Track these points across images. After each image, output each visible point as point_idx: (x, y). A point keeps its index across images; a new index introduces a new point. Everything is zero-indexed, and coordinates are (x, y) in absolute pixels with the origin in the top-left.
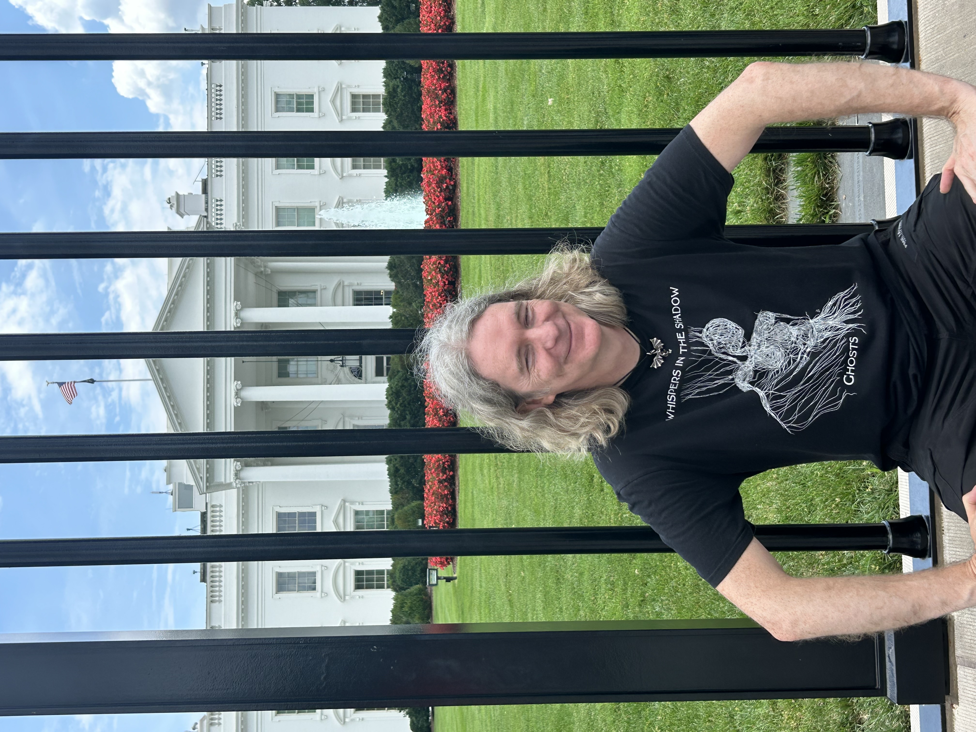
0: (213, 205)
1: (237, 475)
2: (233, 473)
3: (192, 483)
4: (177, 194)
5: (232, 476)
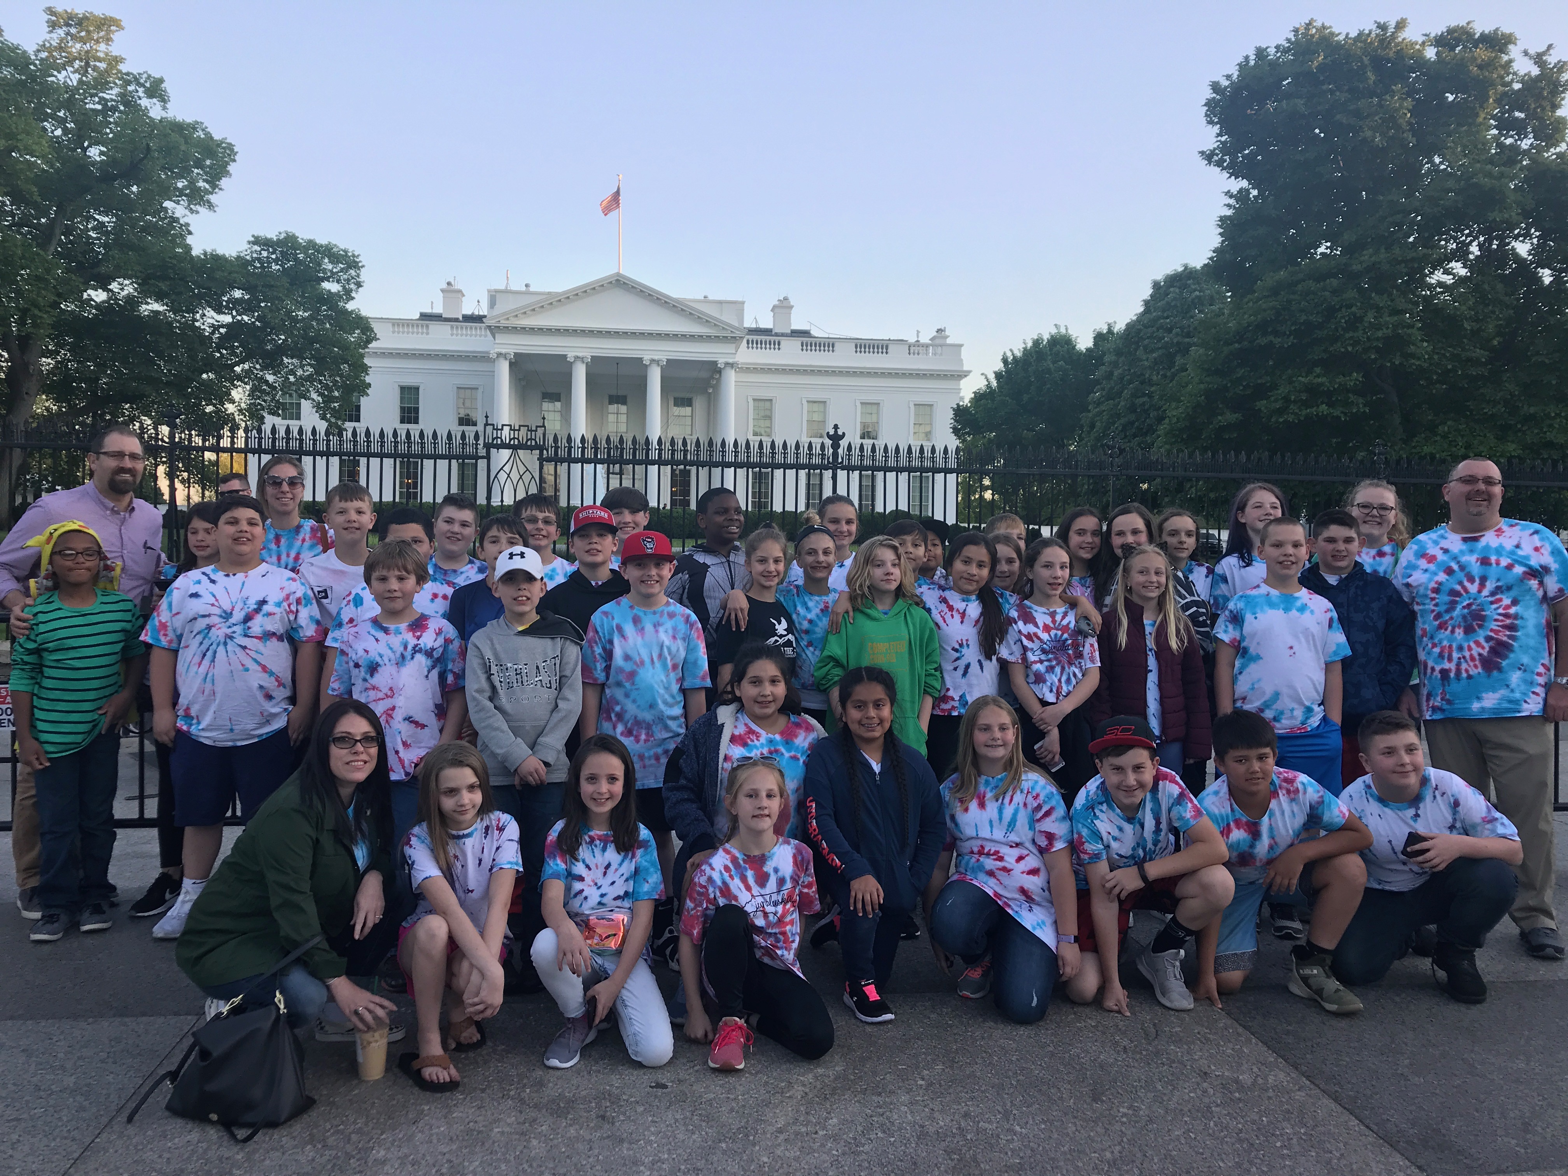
0: (778, 341)
1: (502, 355)
2: (503, 350)
3: (495, 314)
4: (792, 307)
5: (499, 351)
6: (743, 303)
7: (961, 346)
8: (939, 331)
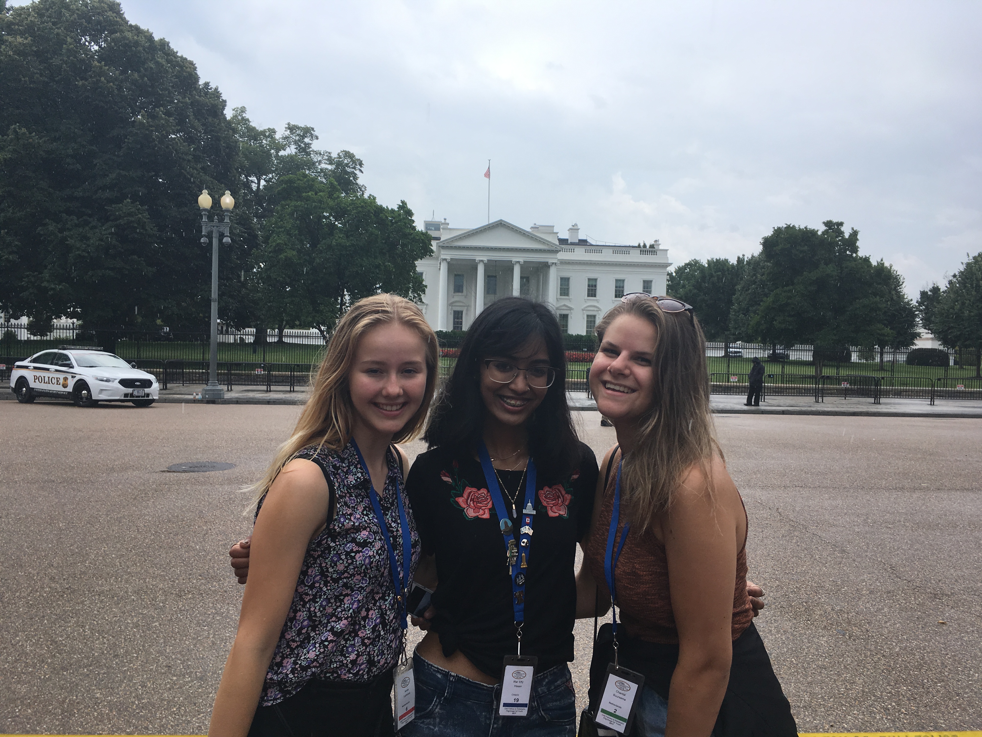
0: (572, 247)
1: (445, 260)
2: (446, 257)
3: (442, 240)
4: (579, 229)
5: (444, 257)
6: (553, 226)
7: (667, 250)
8: (656, 241)
